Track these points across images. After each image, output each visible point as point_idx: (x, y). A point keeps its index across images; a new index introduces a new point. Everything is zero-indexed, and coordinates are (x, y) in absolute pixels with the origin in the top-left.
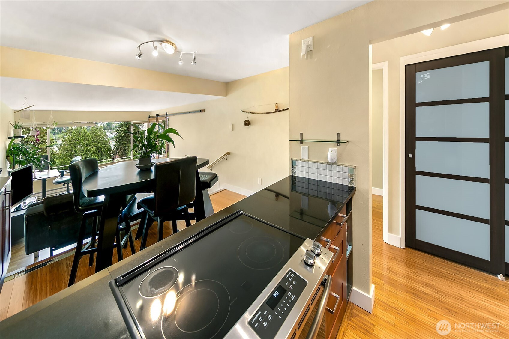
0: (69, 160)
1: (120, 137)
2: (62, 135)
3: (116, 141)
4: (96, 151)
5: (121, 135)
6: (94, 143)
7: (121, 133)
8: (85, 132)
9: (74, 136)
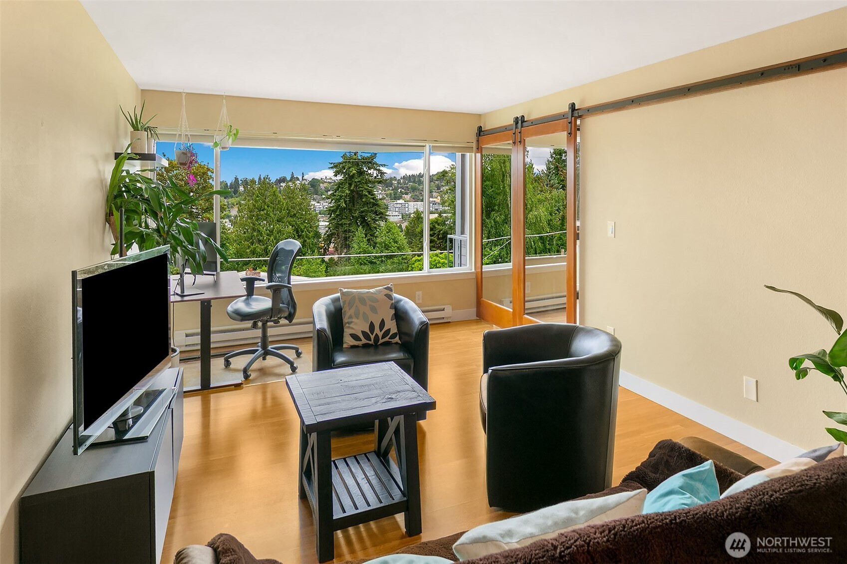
0: (249, 247)
1: (337, 208)
2: (238, 199)
3: (330, 216)
4: (294, 234)
5: (339, 205)
6: (290, 219)
7: (338, 200)
8: (274, 195)
9: (256, 201)
